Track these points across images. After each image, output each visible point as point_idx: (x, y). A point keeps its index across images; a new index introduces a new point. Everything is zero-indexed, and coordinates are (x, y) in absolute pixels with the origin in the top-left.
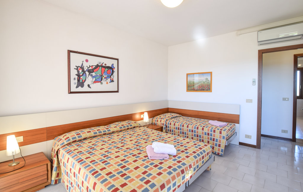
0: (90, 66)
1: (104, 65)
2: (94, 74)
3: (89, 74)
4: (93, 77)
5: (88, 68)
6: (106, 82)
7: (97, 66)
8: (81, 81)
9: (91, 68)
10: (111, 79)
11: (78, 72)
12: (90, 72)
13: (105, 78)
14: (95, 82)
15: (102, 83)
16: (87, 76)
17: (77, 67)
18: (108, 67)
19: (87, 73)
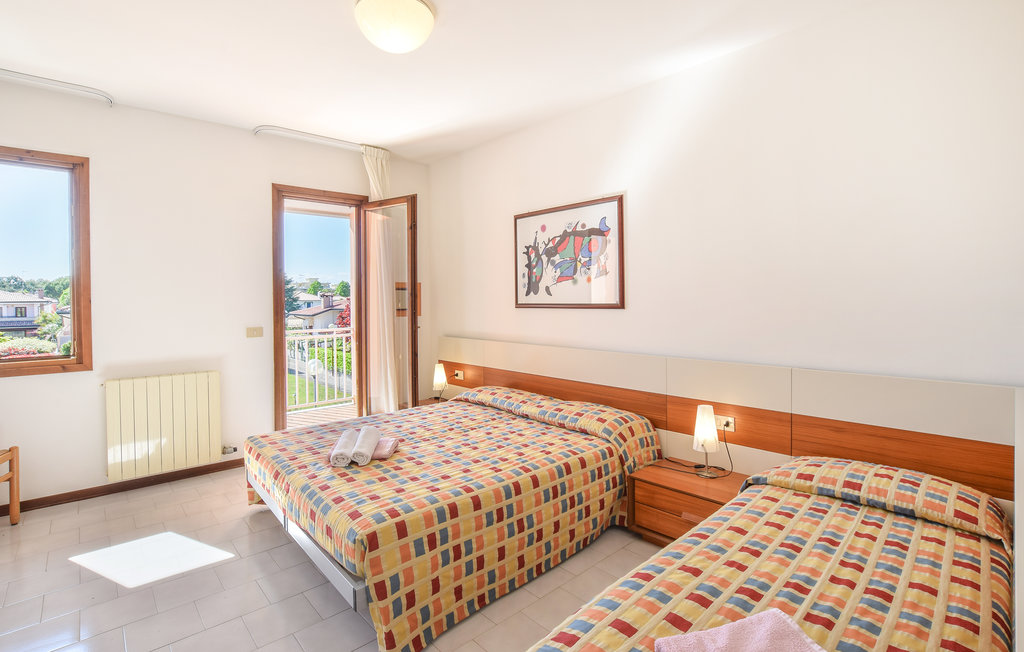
0: (549, 241)
1: (579, 229)
2: (557, 259)
3: (548, 261)
4: (556, 266)
5: (546, 245)
6: (586, 278)
7: (565, 235)
8: (534, 280)
9: (551, 245)
10: (599, 267)
11: (529, 258)
12: (550, 253)
13: (583, 265)
14: (560, 279)
15: (575, 282)
16: (545, 266)
17: (527, 248)
18: (592, 232)
19: (544, 258)
